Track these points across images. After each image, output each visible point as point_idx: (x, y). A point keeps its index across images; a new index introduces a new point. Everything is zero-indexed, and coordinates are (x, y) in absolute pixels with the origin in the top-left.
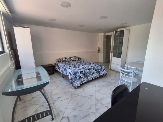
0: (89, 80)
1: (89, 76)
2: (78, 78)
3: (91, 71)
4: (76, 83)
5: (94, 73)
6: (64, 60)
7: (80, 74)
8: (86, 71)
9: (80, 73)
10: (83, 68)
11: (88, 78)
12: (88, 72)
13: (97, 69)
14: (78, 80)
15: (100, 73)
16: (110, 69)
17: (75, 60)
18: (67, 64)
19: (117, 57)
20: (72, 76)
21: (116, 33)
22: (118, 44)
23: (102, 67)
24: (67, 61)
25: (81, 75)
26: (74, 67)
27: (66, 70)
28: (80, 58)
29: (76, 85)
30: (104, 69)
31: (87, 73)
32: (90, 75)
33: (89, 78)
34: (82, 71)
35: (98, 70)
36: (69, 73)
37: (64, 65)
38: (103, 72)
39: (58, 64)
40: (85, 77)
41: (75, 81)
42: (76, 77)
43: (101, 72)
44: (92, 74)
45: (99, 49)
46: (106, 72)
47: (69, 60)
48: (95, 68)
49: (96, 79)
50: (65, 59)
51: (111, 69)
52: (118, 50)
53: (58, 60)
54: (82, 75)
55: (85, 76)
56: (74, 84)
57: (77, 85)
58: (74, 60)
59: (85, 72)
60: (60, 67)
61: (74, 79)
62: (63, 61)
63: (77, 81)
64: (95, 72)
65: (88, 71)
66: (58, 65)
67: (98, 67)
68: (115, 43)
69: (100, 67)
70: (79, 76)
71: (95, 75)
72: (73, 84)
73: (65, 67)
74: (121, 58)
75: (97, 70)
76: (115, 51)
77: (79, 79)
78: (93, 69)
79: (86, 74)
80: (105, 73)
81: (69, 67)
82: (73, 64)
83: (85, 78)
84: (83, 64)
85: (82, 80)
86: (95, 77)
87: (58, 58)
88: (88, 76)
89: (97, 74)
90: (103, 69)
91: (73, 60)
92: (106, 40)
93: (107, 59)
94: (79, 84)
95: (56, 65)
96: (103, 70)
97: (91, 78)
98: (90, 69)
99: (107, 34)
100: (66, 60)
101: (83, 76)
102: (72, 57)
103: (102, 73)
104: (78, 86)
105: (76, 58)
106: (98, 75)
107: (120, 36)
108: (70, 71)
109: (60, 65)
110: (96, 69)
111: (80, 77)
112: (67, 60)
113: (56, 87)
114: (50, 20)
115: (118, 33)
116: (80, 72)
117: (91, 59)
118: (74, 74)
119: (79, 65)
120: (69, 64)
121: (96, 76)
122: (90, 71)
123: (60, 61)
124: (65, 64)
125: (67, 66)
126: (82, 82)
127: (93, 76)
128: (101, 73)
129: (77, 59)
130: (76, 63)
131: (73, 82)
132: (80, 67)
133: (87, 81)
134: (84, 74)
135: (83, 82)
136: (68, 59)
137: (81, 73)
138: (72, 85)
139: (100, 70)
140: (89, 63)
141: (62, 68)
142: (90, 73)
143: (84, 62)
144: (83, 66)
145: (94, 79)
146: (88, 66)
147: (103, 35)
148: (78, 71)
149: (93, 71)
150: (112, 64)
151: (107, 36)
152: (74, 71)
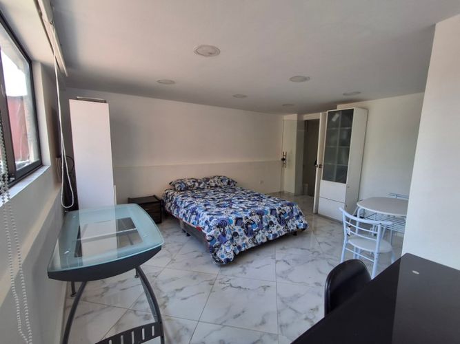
0: (259, 242)
1: (258, 231)
2: (229, 236)
3: (264, 217)
4: (223, 250)
5: (271, 223)
6: (189, 184)
7: (235, 227)
8: (250, 218)
9: (234, 224)
10: (242, 209)
11: (255, 237)
12: (255, 221)
13: (281, 213)
14: (229, 242)
15: (289, 224)
16: (317, 213)
17: (219, 185)
18: (199, 197)
19: (336, 181)
20: (213, 231)
21: (331, 115)
22: (338, 147)
23: (294, 207)
24: (198, 188)
25: (237, 228)
26: (218, 206)
27: (197, 214)
28: (233, 181)
29: (222, 256)
30: (300, 214)
31: (254, 223)
32: (262, 229)
33: (258, 237)
34: (241, 219)
35: (282, 216)
36: (204, 222)
37: (190, 199)
38: (297, 222)
39: (173, 195)
40: (247, 234)
41: (220, 245)
42: (224, 235)
43: (290, 220)
44: (268, 227)
45: (285, 156)
46: (305, 222)
47: (204, 185)
48: (275, 210)
49: (277, 240)
50: (193, 181)
51: (319, 212)
52: (336, 163)
53: (174, 186)
55: (249, 232)
56: (218, 254)
57: (226, 257)
58: (216, 186)
59: (247, 220)
60: (179, 205)
61: (219, 238)
62: (187, 188)
63: (226, 244)
65: (256, 218)
66: (175, 198)
67: (282, 208)
68: (328, 143)
69: (288, 208)
70: (232, 232)
71: (274, 230)
72: (215, 254)
73: (194, 206)
74: (345, 182)
75: (280, 215)
76: (330, 164)
77: (232, 239)
78: (269, 211)
79: (250, 226)
80: (302, 224)
81: (205, 205)
82: (214, 197)
83: (248, 239)
84: (242, 199)
85: (239, 242)
86: (275, 235)
87: (173, 178)
88: (255, 231)
89: (281, 228)
90: (295, 214)
91: (213, 185)
92: (303, 131)
93: (307, 185)
94: (232, 253)
95: (167, 198)
96: (298, 217)
97: (263, 238)
98: (260, 214)
99: (307, 117)
100: (194, 185)
101: (242, 231)
102: (212, 178)
103: (293, 224)
104: (228, 260)
105: (221, 181)
106: (282, 230)
107: (343, 126)
108: (208, 217)
109: (180, 199)
110: (278, 212)
111: (235, 234)
112: (197, 184)
113: (168, 260)
114: (159, 82)
115: (337, 116)
116: (234, 221)
117: (262, 182)
118: (218, 227)
119: (230, 200)
120: (203, 198)
121: (278, 232)
122: (261, 219)
123: (179, 188)
124: (193, 197)
125: (199, 203)
126: (239, 247)
127: (270, 231)
129: (225, 183)
130: (223, 194)
131: (215, 247)
132: (233, 207)
133: (254, 246)
134: (245, 226)
135: (243, 249)
136: (200, 183)
137: (236, 224)
138: (213, 258)
139: (288, 217)
140: (257, 195)
141: (185, 208)
142: (262, 223)
143: (243, 192)
144: (243, 205)
145: (271, 241)
146: (257, 204)
147: (296, 119)
148: (231, 218)
149: (270, 219)
150: (320, 200)
151: (307, 122)
152: (220, 217)
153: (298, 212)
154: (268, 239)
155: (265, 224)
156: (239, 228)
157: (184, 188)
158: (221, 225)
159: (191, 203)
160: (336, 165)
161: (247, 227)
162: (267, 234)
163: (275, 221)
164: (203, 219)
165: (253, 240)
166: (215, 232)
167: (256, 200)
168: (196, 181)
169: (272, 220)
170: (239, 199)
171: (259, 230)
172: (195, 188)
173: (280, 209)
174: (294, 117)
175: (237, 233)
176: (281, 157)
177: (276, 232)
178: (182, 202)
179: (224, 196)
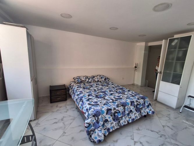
0: (122, 125)
2: (101, 123)
3: (126, 107)
4: (97, 133)
5: (131, 111)
6: (83, 79)
7: (106, 116)
8: (117, 109)
9: (105, 114)
10: (111, 101)
11: (119, 122)
12: (120, 110)
13: (138, 104)
14: (101, 127)
15: (142, 111)
17: (100, 80)
18: (87, 89)
19: (172, 83)
20: (90, 120)
21: (171, 41)
22: (175, 61)
23: (146, 100)
24: (88, 82)
26: (97, 97)
27: (82, 102)
28: (108, 78)
29: (96, 138)
30: (150, 104)
31: (120, 112)
32: (125, 116)
33: (121, 122)
34: (111, 110)
35: (138, 106)
36: (86, 109)
37: (81, 90)
38: (147, 110)
39: (73, 86)
40: (114, 120)
41: (95, 130)
42: (98, 122)
43: (143, 109)
44: (128, 114)
45: (137, 65)
46: (153, 110)
47: (91, 80)
48: (134, 102)
49: (134, 122)
50: (86, 78)
52: (173, 71)
53: (75, 80)
54: (109, 118)
55: (116, 119)
56: (93, 136)
57: (98, 138)
58: (98, 81)
59: (115, 110)
60: (75, 92)
61: (94, 125)
62: (81, 82)
63: (99, 129)
64: (133, 111)
65: (121, 109)
66: (73, 87)
67: (138, 101)
68: (167, 58)
69: (142, 100)
70: (104, 120)
71: (133, 116)
72: (91, 136)
73: (82, 95)
74: (179, 84)
75: (137, 106)
76: (168, 72)
77: (103, 125)
78: (130, 103)
79: (116, 114)
80: (151, 111)
81: (89, 96)
82: (96, 89)
83: (115, 123)
84: (112, 91)
85: (108, 126)
86: (133, 119)
87: (75, 75)
88: (120, 118)
89: (137, 114)
90: (146, 104)
91: (97, 80)
92: (148, 52)
93: (147, 81)
94: (103, 136)
95: (70, 87)
96: (148, 106)
97: (125, 122)
98: (124, 105)
99: (151, 44)
100: (86, 80)
101: (111, 118)
102: (96, 76)
104: (100, 141)
105: (101, 78)
106: (138, 116)
107: (180, 48)
108: (88, 107)
109: (75, 89)
110: (136, 104)
111: (106, 121)
112: (87, 80)
114: (62, 16)
115: (176, 41)
116: (105, 112)
117: (123, 79)
118: (94, 116)
119: (104, 92)
120: (89, 89)
121: (135, 117)
122: (124, 109)
123: (77, 81)
124: (84, 88)
125: (86, 93)
126: (108, 129)
127: (130, 117)
128: (144, 111)
129: (103, 79)
130: (101, 87)
131: (91, 131)
132: (106, 98)
133: (118, 127)
134: (113, 114)
135: (111, 130)
136: (89, 79)
137: (107, 114)
138: (89, 138)
139: (142, 107)
140: (121, 89)
141: (77, 95)
142: (125, 111)
143: (113, 86)
144: (112, 97)
145: (130, 123)
146: (121, 97)
147: (144, 45)
148: (103, 109)
149: (130, 108)
150: (159, 92)
151: (150, 47)
152: (96, 108)
153: (148, 103)
154: (128, 122)
155: (127, 112)
156: (109, 116)
157: (79, 81)
158: (96, 115)
159: (81, 93)
160: (172, 72)
161: (114, 115)
162: (128, 119)
163: (134, 110)
164: (85, 107)
165: (118, 124)
166: (91, 120)
167: (121, 93)
168: (87, 77)
169: (132, 109)
170: (110, 91)
171: (122, 117)
172: (86, 82)
173: (137, 101)
174: (143, 44)
175: (107, 120)
176: (135, 66)
177: (134, 117)
178: (76, 91)
179: (102, 89)
